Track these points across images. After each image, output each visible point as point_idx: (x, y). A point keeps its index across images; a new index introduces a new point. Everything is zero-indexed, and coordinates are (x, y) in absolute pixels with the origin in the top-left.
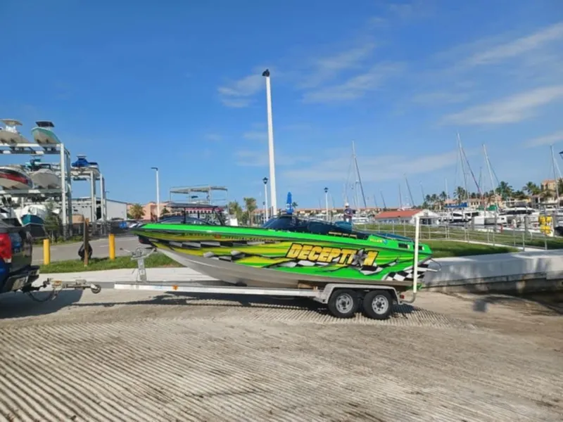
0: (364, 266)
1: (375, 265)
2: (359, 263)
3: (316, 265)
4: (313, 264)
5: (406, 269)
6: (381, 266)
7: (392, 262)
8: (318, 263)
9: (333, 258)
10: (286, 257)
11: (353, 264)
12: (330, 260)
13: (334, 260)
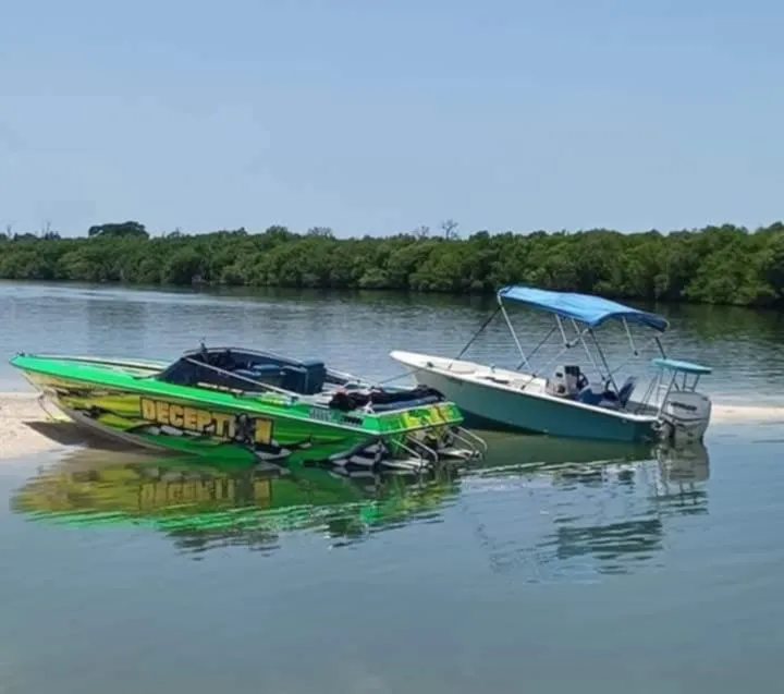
0: (256, 443)
1: (275, 443)
2: (246, 437)
3: (185, 435)
4: (180, 432)
5: (334, 456)
6: (289, 447)
7: (304, 442)
8: (187, 432)
9: (205, 427)
10: (141, 418)
11: (239, 438)
12: (200, 428)
13: (208, 429)
